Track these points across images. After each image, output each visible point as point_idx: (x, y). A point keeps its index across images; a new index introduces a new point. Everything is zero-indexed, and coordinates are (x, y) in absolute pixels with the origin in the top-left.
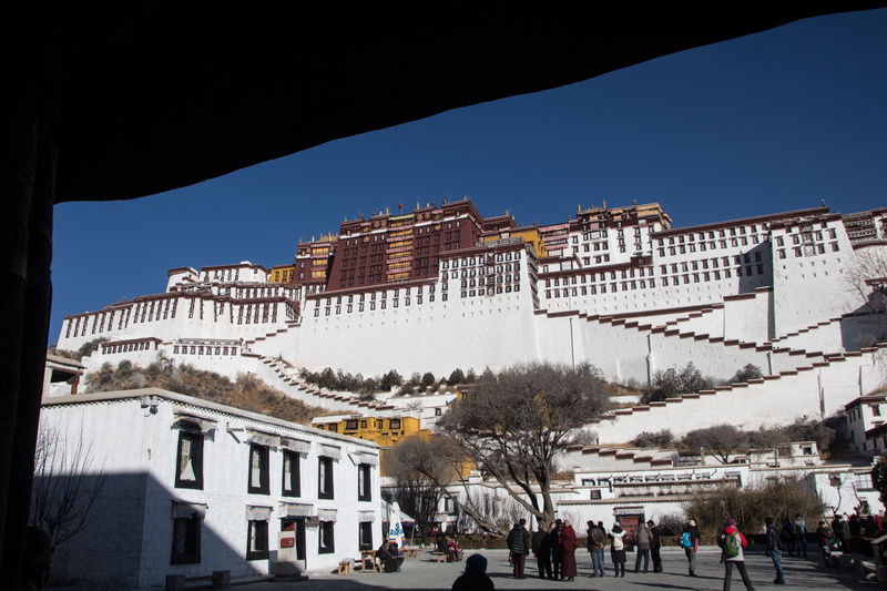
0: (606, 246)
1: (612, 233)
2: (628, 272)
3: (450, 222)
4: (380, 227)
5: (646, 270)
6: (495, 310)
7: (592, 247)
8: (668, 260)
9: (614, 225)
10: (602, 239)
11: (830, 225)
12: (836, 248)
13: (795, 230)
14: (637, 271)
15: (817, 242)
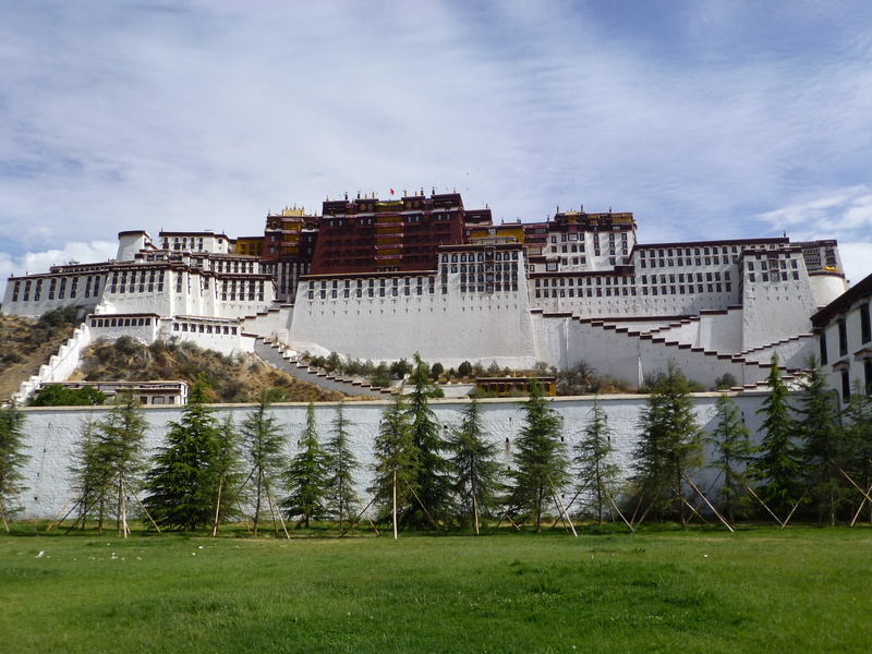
0: (582, 248)
1: (588, 236)
2: (612, 279)
3: (440, 213)
4: (366, 211)
5: (629, 279)
6: (494, 307)
7: (569, 248)
8: (649, 272)
9: (590, 229)
10: (579, 242)
11: (793, 256)
12: (796, 276)
13: (764, 258)
14: (620, 279)
15: (781, 271)
